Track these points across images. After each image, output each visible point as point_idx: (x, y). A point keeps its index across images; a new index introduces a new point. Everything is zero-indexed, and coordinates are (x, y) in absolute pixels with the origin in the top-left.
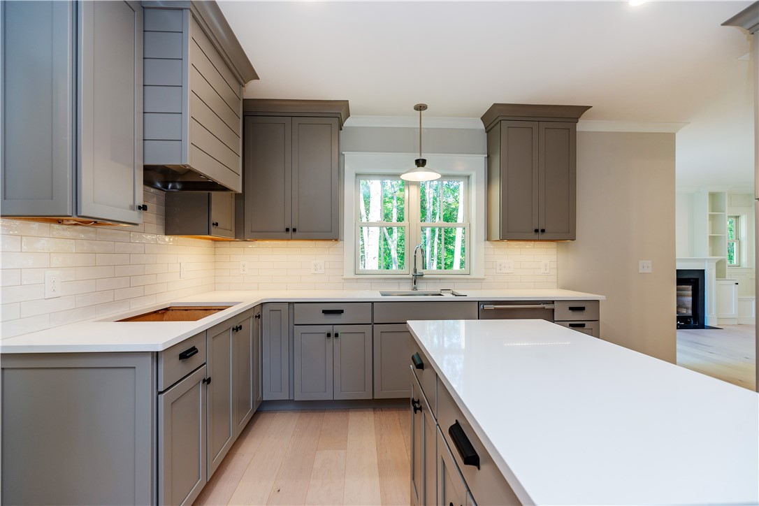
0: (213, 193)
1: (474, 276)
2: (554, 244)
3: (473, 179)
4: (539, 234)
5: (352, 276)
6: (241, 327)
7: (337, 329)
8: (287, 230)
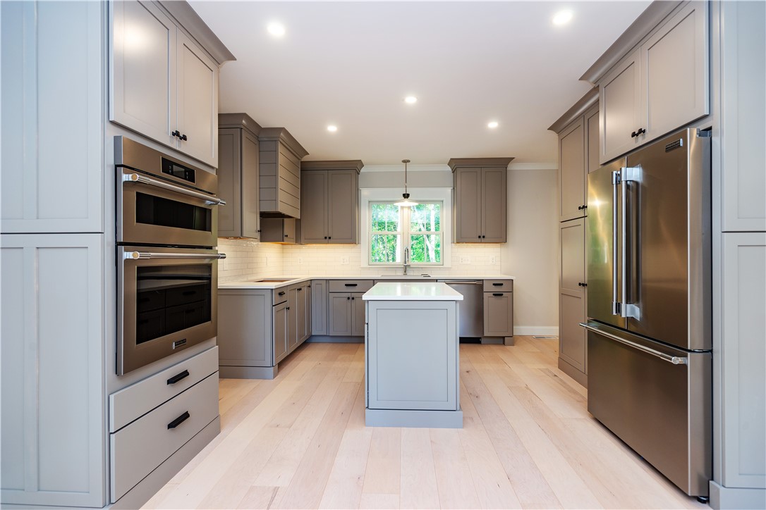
0: (285, 219)
1: (445, 266)
2: (498, 245)
3: (444, 202)
4: (481, 239)
5: (366, 266)
6: (301, 289)
7: (353, 295)
8: (326, 238)
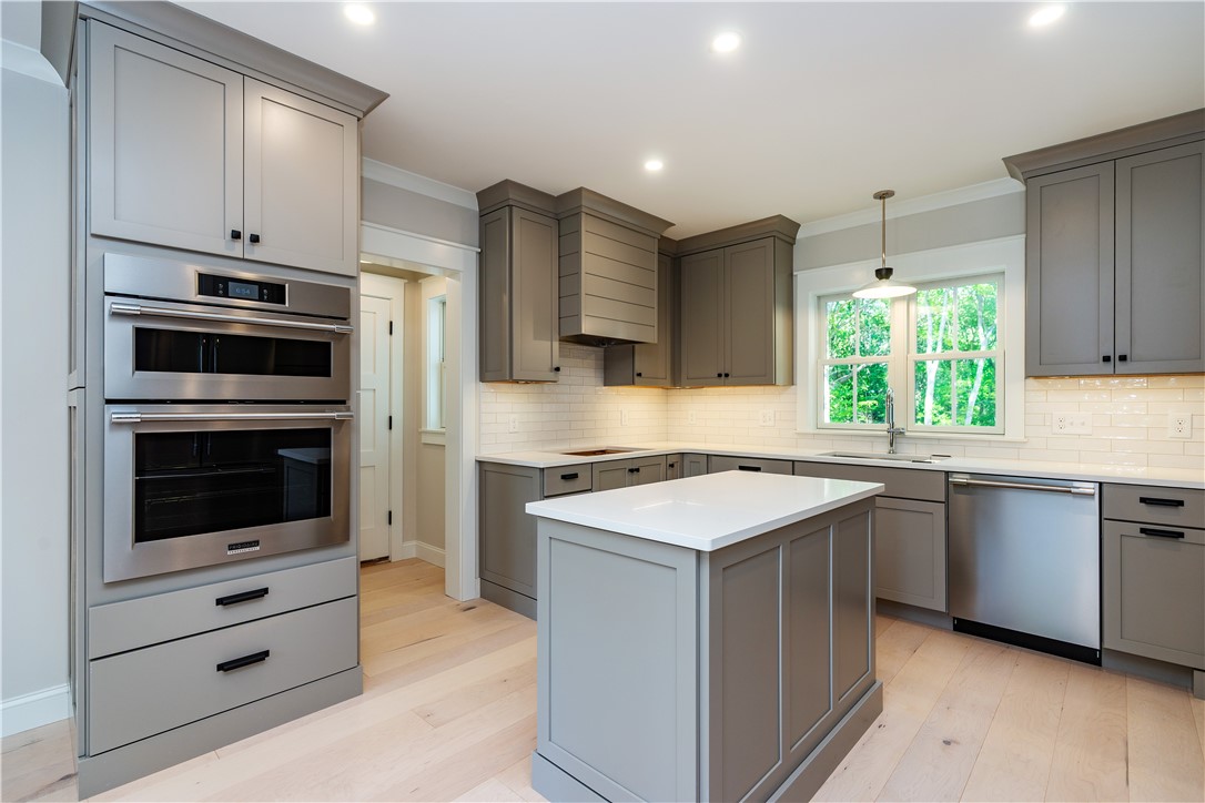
0: (636, 346)
3: (1004, 275)
4: (1114, 363)
5: (811, 430)
6: (638, 470)
8: (720, 375)
